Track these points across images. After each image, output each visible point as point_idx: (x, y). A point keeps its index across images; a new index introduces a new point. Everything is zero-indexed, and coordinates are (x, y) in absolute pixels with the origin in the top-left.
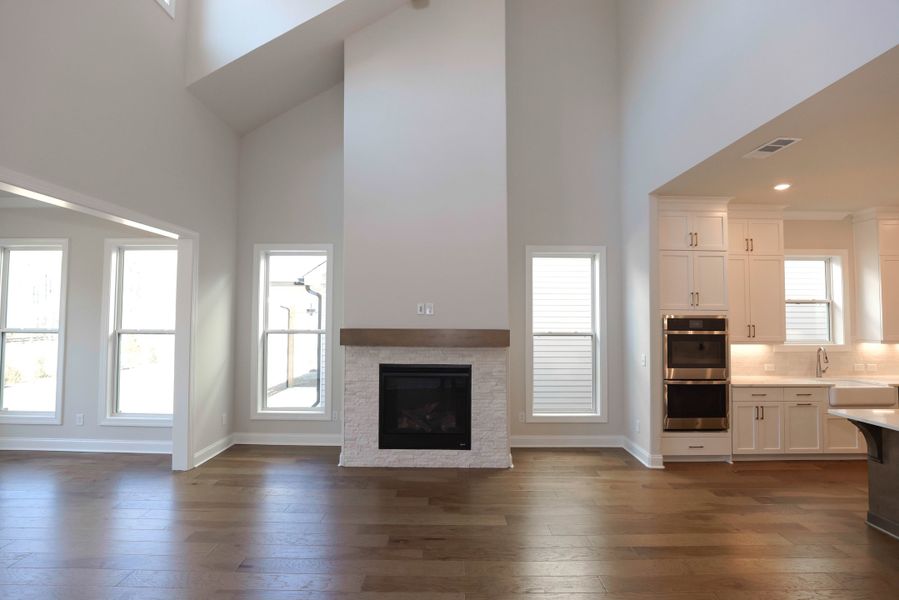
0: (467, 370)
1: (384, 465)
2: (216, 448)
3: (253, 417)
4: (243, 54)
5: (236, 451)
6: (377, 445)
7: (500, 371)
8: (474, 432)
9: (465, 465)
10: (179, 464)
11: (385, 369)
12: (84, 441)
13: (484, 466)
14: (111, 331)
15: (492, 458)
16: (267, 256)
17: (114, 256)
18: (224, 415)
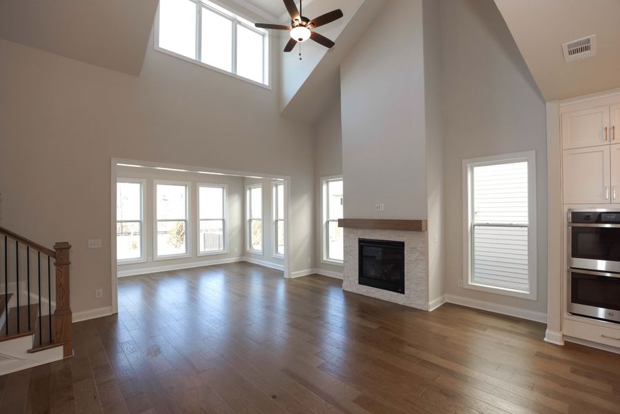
0: (402, 244)
1: (361, 293)
2: (304, 272)
3: (322, 262)
4: (296, 91)
5: (315, 276)
6: (358, 282)
7: (421, 247)
8: (406, 283)
9: (401, 303)
10: (286, 276)
11: (361, 241)
12: (270, 263)
13: (411, 306)
14: (274, 219)
15: (417, 302)
16: (327, 182)
17: (274, 189)
18: (309, 259)
